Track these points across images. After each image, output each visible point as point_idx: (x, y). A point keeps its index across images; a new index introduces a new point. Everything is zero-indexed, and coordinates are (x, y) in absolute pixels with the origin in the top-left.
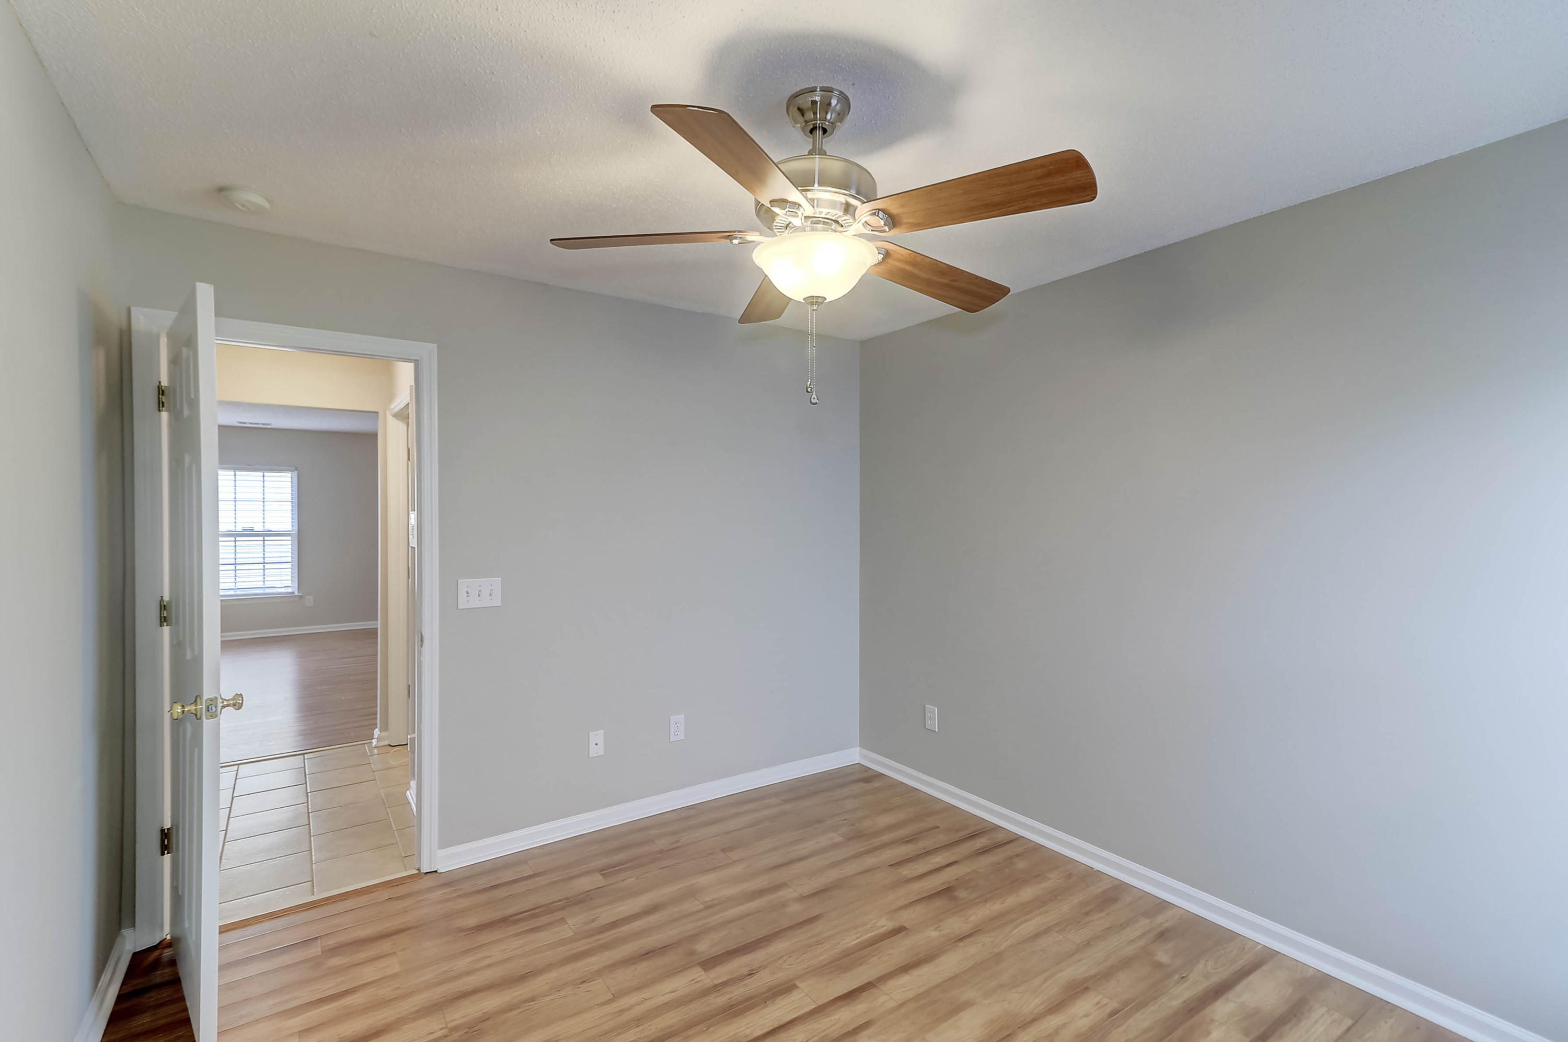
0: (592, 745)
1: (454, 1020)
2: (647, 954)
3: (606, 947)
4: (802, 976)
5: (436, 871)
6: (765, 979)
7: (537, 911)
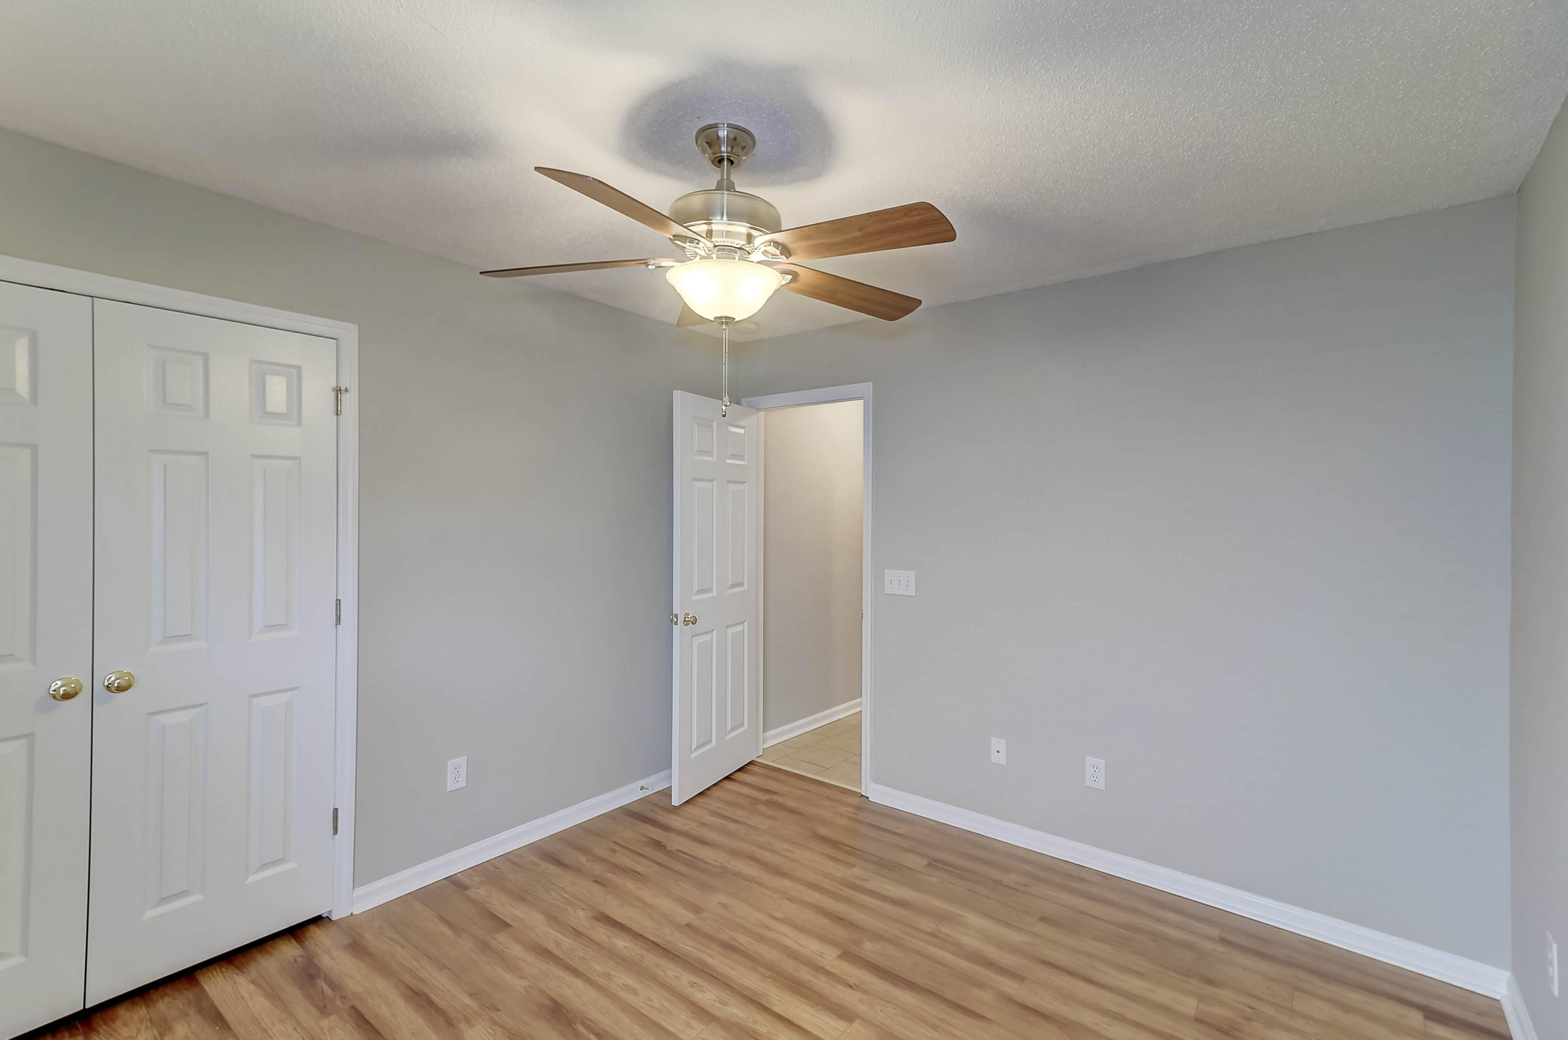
0: (994, 752)
1: (729, 864)
2: (839, 919)
3: (835, 896)
4: (866, 1021)
5: (868, 798)
6: (850, 998)
7: (858, 852)
